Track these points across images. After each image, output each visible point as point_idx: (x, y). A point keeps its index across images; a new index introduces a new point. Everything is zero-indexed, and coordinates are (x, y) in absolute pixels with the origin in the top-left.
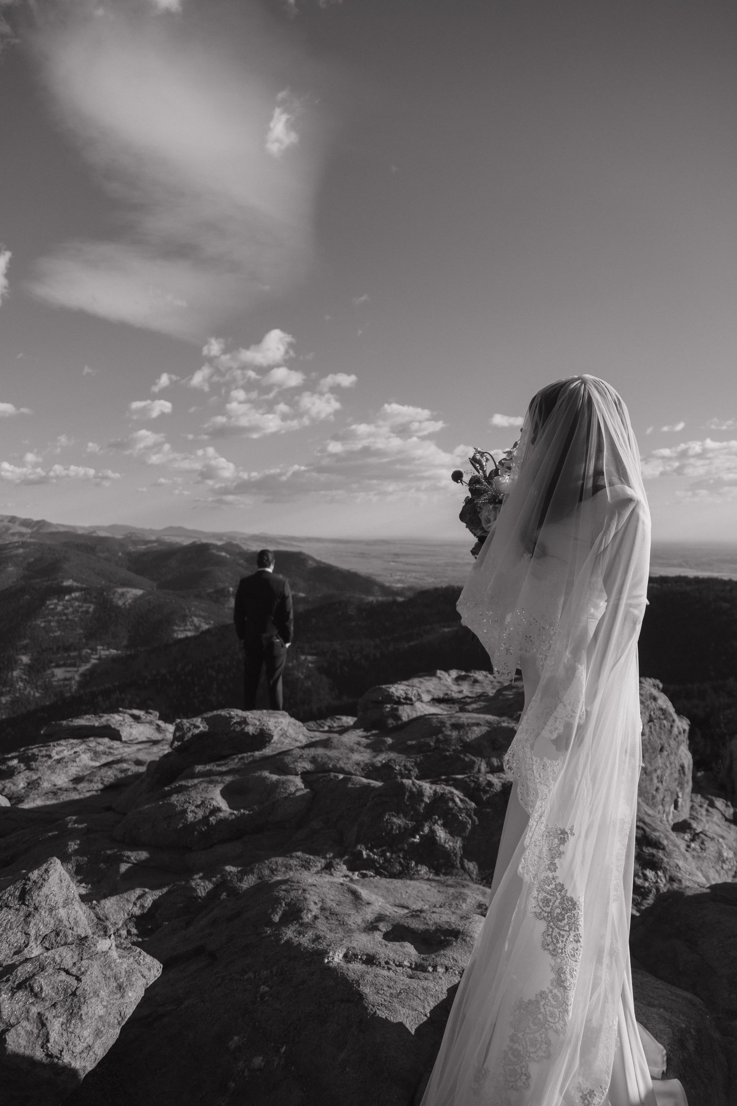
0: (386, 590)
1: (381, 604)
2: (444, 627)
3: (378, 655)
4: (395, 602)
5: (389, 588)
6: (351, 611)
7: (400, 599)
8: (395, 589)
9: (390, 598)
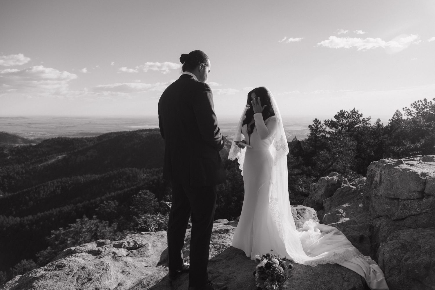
0: (25, 140)
1: (23, 147)
2: (59, 155)
3: (24, 171)
4: (31, 146)
5: (26, 139)
6: (6, 151)
7: (34, 144)
8: (30, 140)
9: (28, 144)
